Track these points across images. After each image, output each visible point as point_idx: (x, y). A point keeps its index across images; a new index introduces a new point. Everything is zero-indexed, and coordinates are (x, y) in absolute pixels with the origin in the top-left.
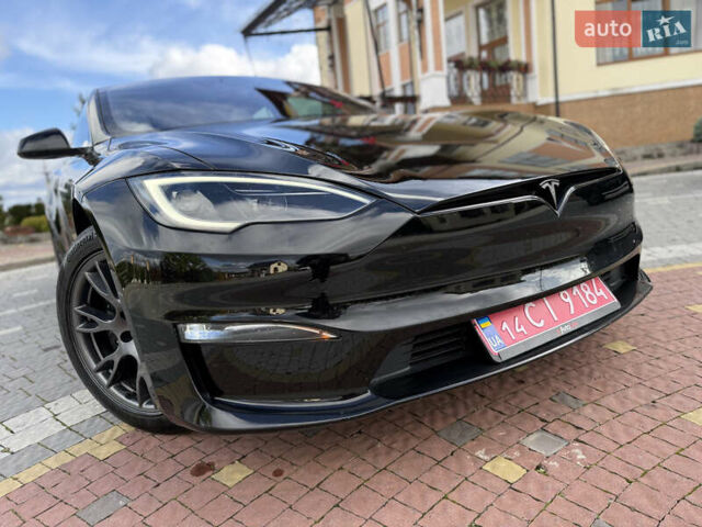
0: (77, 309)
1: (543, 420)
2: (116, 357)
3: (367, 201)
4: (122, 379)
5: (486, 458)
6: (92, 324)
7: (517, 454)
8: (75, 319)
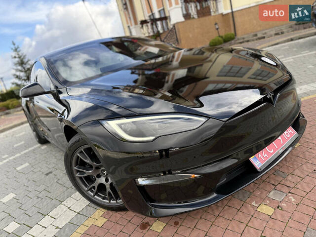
0: (75, 168)
1: (273, 185)
2: (96, 184)
3: (204, 120)
5: (256, 205)
7: (268, 202)
8: (75, 172)
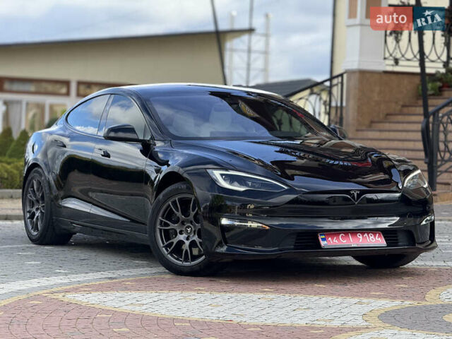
0: (160, 218)
2: (175, 241)
3: (286, 188)
4: (174, 253)
6: (167, 225)
8: (158, 222)
